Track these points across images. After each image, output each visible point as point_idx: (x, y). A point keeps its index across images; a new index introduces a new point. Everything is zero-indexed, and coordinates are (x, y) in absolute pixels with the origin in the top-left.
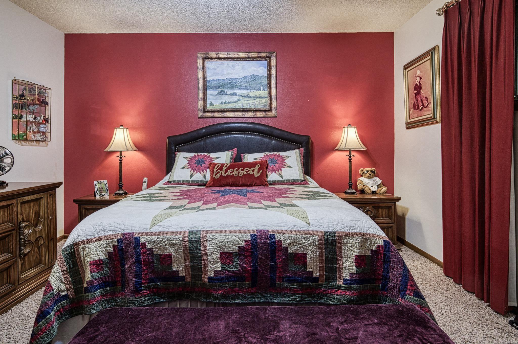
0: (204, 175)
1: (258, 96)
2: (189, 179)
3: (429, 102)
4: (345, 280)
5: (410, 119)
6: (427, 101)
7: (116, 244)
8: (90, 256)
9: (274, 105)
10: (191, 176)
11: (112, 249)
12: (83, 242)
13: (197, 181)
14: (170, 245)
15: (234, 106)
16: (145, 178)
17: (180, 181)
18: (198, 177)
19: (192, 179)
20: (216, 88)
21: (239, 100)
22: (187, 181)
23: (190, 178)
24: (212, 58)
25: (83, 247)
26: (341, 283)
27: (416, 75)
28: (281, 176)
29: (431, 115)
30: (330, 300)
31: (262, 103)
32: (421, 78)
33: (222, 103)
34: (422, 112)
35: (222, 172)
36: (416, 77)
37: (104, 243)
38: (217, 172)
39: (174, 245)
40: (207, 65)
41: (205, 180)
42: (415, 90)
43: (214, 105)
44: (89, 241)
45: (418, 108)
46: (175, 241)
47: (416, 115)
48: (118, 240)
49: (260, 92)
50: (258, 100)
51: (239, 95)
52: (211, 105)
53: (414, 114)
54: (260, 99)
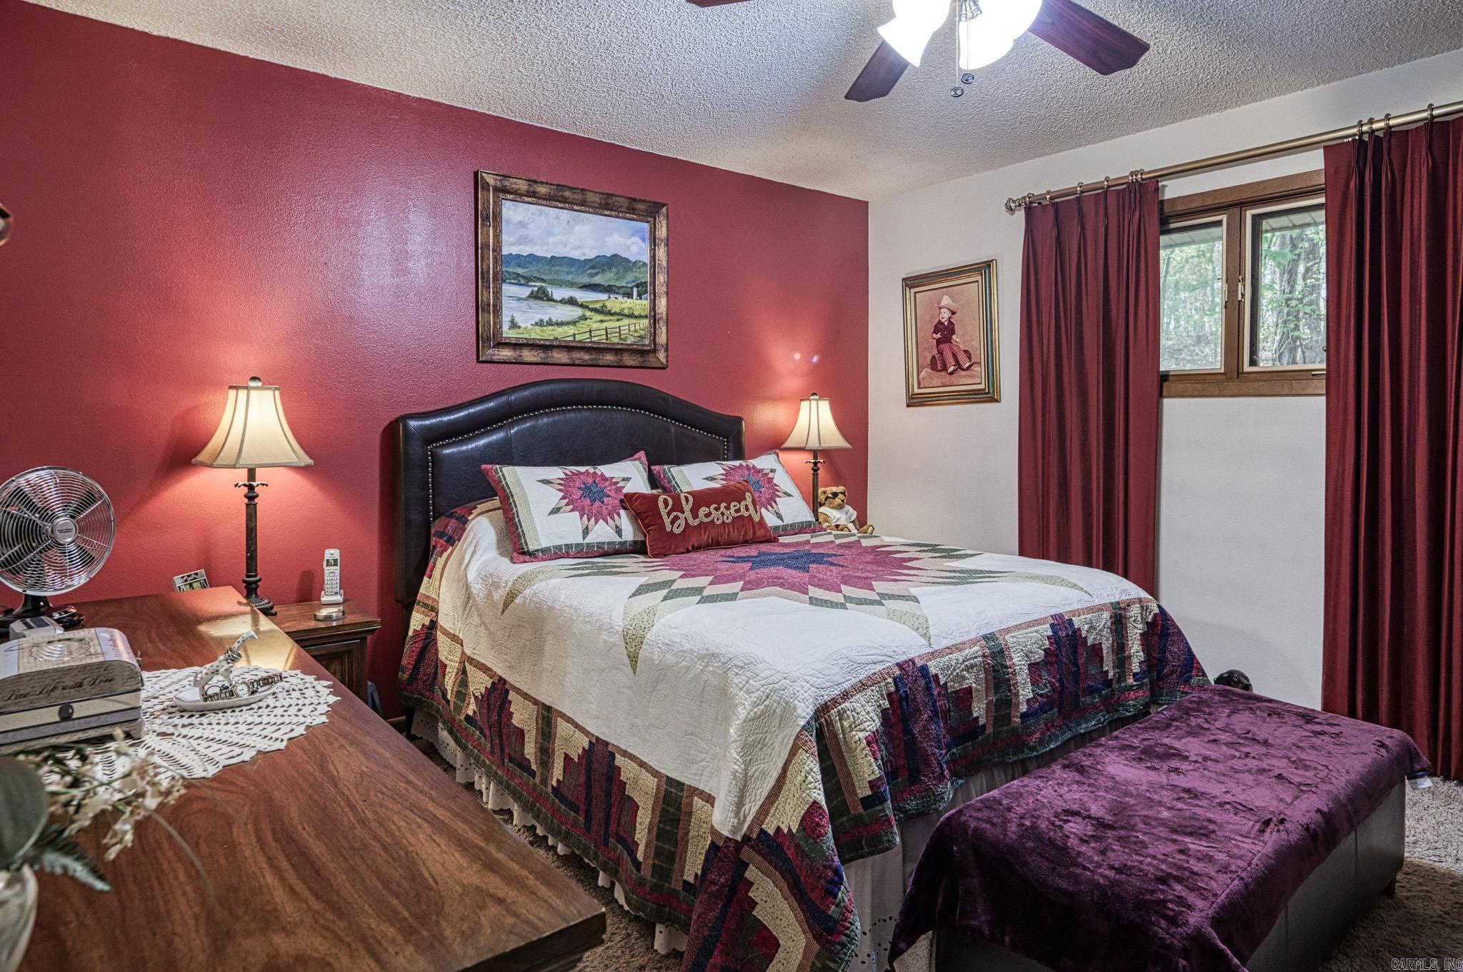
0: (617, 527)
1: (626, 312)
2: (581, 541)
3: (973, 361)
4: (1135, 675)
5: (919, 387)
6: (970, 358)
7: (893, 689)
8: (862, 727)
9: (662, 338)
10: (586, 532)
11: (887, 703)
12: (835, 702)
13: (600, 545)
14: (968, 669)
15: (571, 332)
16: (332, 551)
17: (559, 547)
18: (602, 533)
19: (589, 540)
20: (526, 280)
21: (584, 318)
22: (577, 545)
23: (584, 538)
24: (515, 192)
25: (839, 712)
26: (1131, 681)
27: (939, 303)
28: (779, 516)
29: (982, 386)
30: (1127, 710)
31: (636, 331)
32: (953, 313)
33: (540, 324)
34: (954, 379)
35: (685, 515)
36: (940, 308)
37: (873, 692)
38: (672, 517)
39: (972, 666)
40: (504, 210)
41: (619, 540)
42: (935, 332)
43: (519, 327)
44: (846, 695)
45: (945, 368)
46: (973, 658)
47: (936, 382)
48: (895, 679)
49: (630, 300)
50: (626, 321)
51: (582, 306)
52: (514, 325)
53: (932, 378)
54: (634, 321)
